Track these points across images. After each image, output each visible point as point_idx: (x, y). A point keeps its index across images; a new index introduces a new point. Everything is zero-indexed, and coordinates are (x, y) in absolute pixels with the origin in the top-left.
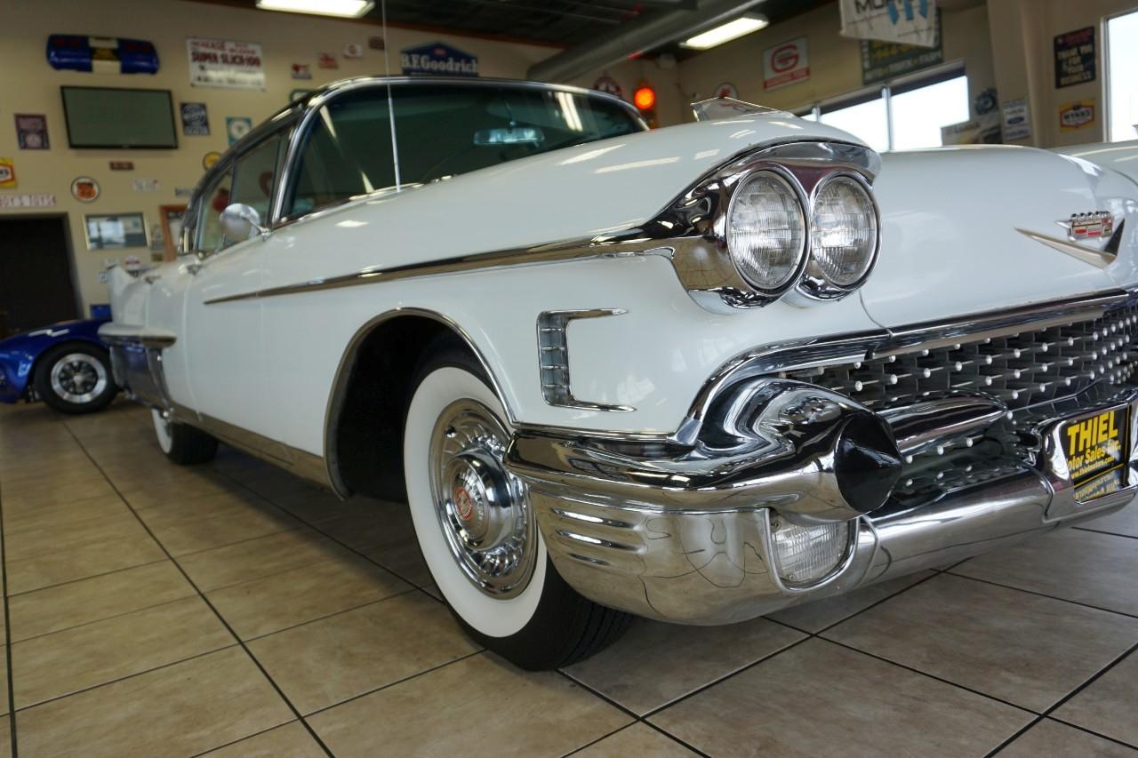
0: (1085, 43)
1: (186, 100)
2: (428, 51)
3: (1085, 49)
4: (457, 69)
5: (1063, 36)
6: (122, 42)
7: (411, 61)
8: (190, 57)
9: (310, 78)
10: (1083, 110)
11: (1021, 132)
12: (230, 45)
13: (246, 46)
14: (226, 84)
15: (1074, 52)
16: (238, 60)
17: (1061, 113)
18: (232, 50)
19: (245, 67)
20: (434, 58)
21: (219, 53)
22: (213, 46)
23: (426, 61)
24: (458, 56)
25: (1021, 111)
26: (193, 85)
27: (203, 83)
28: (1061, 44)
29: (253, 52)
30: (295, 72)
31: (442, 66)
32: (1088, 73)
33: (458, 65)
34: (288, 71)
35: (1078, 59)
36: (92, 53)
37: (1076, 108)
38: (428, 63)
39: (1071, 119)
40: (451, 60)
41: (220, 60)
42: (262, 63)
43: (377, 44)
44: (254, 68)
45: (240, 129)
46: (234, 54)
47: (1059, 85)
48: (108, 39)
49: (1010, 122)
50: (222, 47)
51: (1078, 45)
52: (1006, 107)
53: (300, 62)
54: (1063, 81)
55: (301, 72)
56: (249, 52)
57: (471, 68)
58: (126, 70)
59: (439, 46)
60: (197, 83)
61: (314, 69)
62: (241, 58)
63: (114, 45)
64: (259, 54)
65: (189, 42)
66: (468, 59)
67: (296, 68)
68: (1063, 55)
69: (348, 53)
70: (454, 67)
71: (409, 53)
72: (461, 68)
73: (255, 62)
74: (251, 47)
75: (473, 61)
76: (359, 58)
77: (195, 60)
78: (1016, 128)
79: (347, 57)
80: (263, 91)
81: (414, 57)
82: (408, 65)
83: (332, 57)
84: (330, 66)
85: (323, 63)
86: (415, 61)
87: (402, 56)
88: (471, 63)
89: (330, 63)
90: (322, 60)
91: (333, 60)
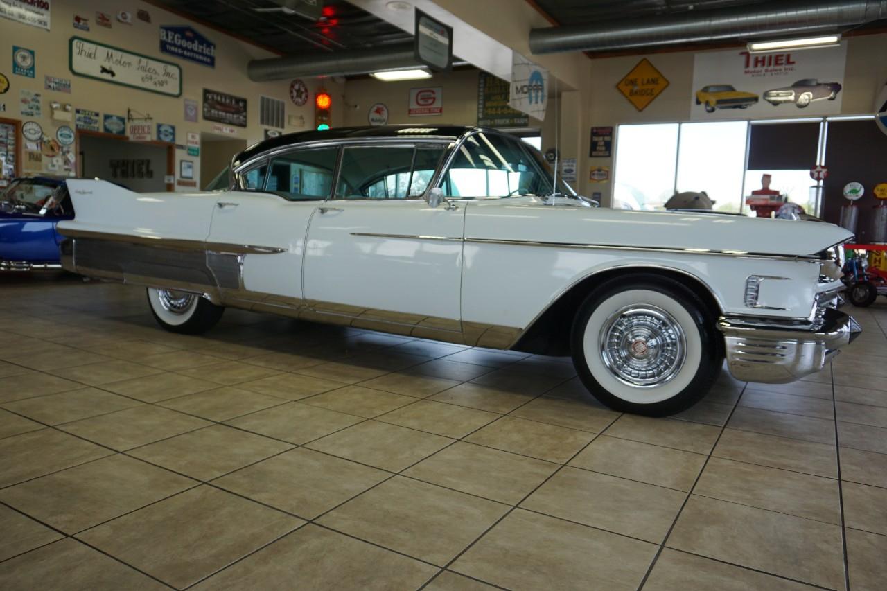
0: (607, 136)
2: (181, 31)
3: (607, 139)
4: (200, 51)
5: (597, 128)
7: (167, 35)
9: (88, 30)
10: (602, 172)
11: (570, 178)
14: (17, 18)
15: (601, 139)
17: (591, 172)
19: (35, 8)
20: (184, 37)
23: (178, 38)
24: (202, 41)
25: (572, 166)
28: (595, 132)
30: (76, 23)
31: (189, 45)
32: (607, 152)
33: (201, 47)
34: (71, 21)
35: (602, 143)
37: (599, 170)
38: (180, 41)
39: (596, 176)
40: (196, 42)
42: (50, 8)
44: (43, 11)
45: (24, 58)
47: (591, 156)
49: (565, 171)
51: (603, 136)
52: (564, 162)
53: (81, 16)
54: (594, 153)
57: (210, 52)
59: (189, 29)
61: (92, 23)
66: (209, 45)
67: (78, 19)
68: (596, 139)
70: (198, 48)
71: (167, 29)
72: (203, 50)
73: (43, 6)
75: (212, 47)
76: (127, 23)
78: (568, 175)
79: (119, 20)
80: (48, 30)
81: (170, 33)
82: (164, 38)
83: (108, 18)
84: (106, 25)
85: (100, 20)
86: (170, 37)
87: (162, 30)
88: (210, 48)
89: (105, 22)
90: (100, 18)
91: (108, 20)
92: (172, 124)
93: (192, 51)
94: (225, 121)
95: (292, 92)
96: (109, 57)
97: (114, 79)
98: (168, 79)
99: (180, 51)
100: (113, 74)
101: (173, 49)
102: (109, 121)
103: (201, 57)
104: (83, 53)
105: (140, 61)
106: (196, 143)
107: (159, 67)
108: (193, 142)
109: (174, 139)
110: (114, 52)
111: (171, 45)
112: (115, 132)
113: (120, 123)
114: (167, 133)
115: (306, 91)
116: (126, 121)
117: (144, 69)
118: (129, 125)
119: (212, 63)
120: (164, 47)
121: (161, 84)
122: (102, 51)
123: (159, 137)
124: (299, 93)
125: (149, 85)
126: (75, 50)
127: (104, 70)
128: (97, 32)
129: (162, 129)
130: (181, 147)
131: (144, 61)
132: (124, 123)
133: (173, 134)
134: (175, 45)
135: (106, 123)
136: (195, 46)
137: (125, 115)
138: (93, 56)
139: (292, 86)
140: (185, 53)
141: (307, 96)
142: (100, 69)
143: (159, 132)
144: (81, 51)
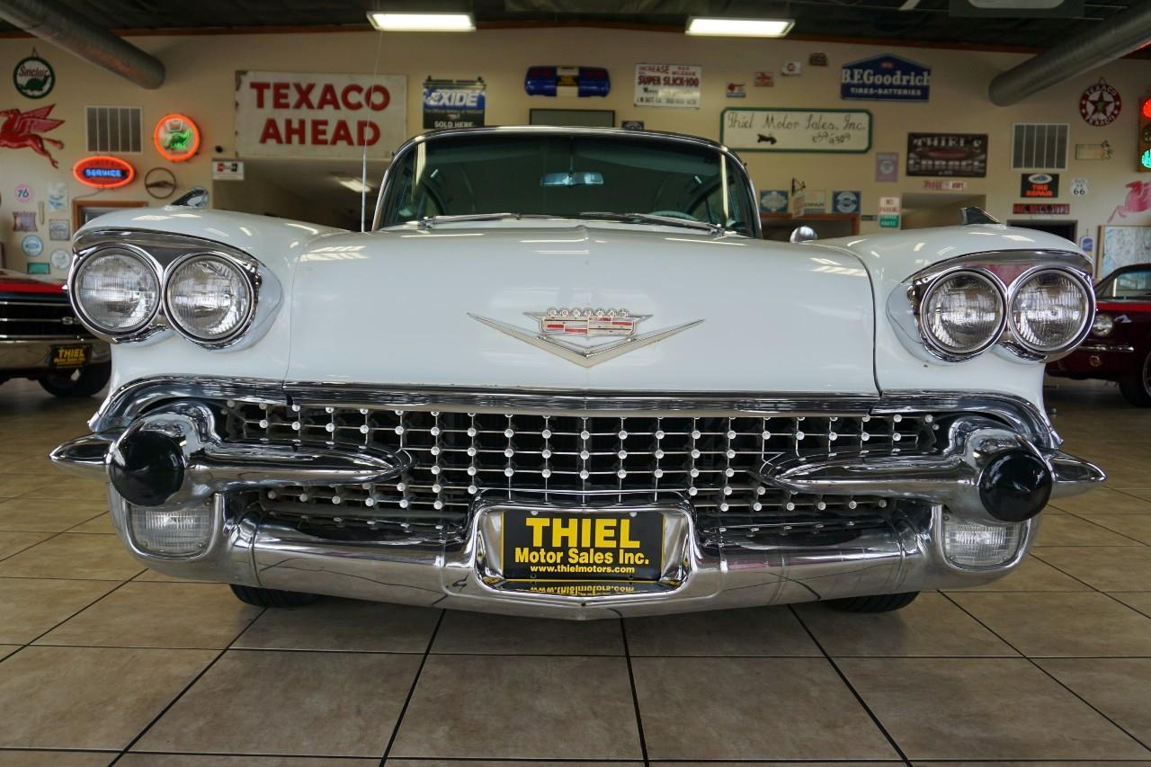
1: (626, 120)
2: (874, 65)
4: (904, 83)
6: (582, 70)
7: (852, 76)
8: (637, 80)
9: (744, 96)
12: (673, 68)
13: (688, 69)
16: (678, 82)
18: (674, 73)
19: (685, 88)
20: (878, 72)
21: (662, 76)
22: (658, 70)
23: (869, 74)
24: (907, 68)
26: (635, 105)
27: (644, 103)
29: (694, 74)
30: (730, 91)
31: (887, 80)
33: (905, 78)
34: (724, 90)
36: (558, 81)
38: (871, 78)
40: (899, 73)
41: (662, 82)
42: (700, 85)
43: (818, 61)
44: (693, 87)
46: (676, 76)
48: (571, 68)
50: (666, 71)
53: (735, 82)
55: (736, 90)
56: (690, 74)
57: (922, 80)
58: (582, 94)
59: (888, 59)
60: (640, 104)
61: (749, 89)
62: (682, 80)
63: (575, 73)
64: (698, 76)
65: (638, 66)
66: (919, 71)
67: (731, 87)
69: (785, 71)
70: (902, 80)
71: (851, 68)
72: (908, 81)
73: (693, 83)
74: (692, 69)
75: (926, 74)
76: (798, 75)
77: (640, 83)
79: (784, 75)
80: (697, 108)
81: (856, 71)
82: (849, 80)
83: (768, 75)
84: (766, 85)
85: (759, 81)
86: (857, 77)
87: (844, 71)
88: (922, 75)
89: (767, 81)
90: (759, 78)
91: (769, 78)
92: (855, 190)
93: (891, 86)
94: (946, 173)
95: (1083, 107)
96: (769, 121)
97: (775, 146)
98: (851, 131)
99: (872, 91)
100: (773, 141)
101: (861, 91)
102: (767, 197)
103: (905, 92)
104: (737, 124)
105: (811, 117)
106: (894, 210)
107: (838, 119)
108: (889, 210)
109: (858, 209)
110: (775, 115)
111: (858, 86)
112: (774, 210)
113: (783, 198)
114: (848, 202)
115: (1117, 98)
116: (790, 195)
117: (816, 126)
118: (792, 199)
119: (924, 94)
120: (846, 91)
121: (841, 140)
122: (760, 116)
123: (835, 209)
124: (1100, 106)
125: (824, 144)
126: (727, 122)
127: (762, 138)
128: (755, 96)
129: (840, 198)
130: (870, 218)
131: (816, 116)
132: (787, 198)
133: (857, 202)
134: (863, 86)
135: (763, 201)
136: (898, 79)
137: (788, 188)
138: (748, 125)
139: (1085, 97)
140: (880, 91)
141: (1118, 108)
142: (758, 138)
143: (835, 202)
144: (734, 122)
